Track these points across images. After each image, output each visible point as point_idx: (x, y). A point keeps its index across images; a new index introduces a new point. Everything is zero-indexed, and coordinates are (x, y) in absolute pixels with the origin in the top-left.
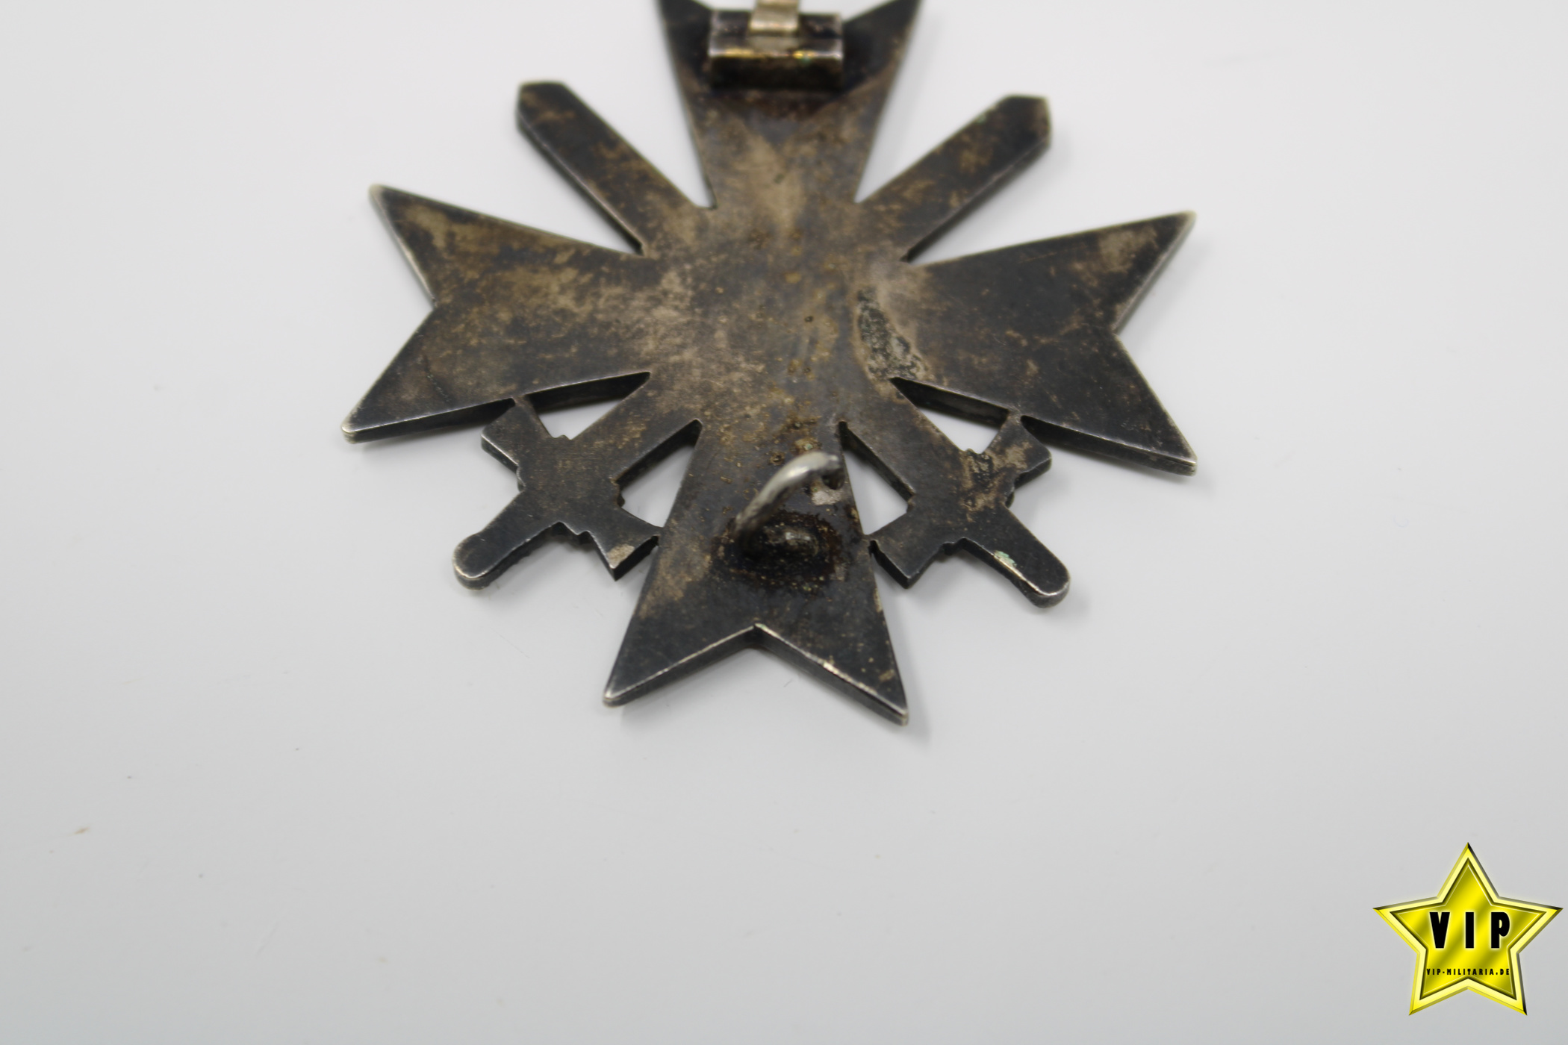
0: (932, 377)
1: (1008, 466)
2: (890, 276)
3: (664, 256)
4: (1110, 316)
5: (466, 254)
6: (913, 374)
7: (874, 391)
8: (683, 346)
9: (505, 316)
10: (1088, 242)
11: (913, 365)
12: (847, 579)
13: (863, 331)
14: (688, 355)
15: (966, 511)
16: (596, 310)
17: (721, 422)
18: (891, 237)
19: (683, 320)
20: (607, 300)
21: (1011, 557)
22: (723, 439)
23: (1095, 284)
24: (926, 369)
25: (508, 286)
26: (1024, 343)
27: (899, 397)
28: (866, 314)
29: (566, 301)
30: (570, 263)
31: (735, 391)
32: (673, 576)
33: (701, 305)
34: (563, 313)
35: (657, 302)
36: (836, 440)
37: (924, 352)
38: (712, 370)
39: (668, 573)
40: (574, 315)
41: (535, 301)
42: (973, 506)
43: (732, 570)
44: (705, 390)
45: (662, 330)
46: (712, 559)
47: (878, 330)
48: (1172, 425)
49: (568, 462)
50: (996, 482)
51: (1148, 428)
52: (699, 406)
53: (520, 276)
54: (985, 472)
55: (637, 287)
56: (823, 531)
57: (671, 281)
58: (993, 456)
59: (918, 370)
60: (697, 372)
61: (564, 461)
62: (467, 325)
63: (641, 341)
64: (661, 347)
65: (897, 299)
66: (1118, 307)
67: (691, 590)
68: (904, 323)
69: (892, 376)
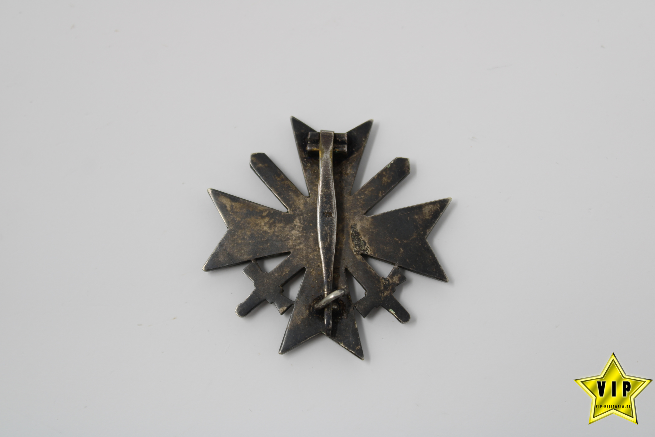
0: (372, 253)
1: (394, 282)
2: (361, 220)
3: (294, 213)
4: (425, 234)
5: (237, 212)
6: (367, 253)
7: (356, 258)
8: (300, 243)
9: (248, 233)
10: (419, 208)
11: (367, 250)
12: (347, 318)
13: (353, 238)
14: (301, 246)
15: (381, 296)
16: (274, 231)
17: (311, 268)
18: (361, 207)
19: (300, 235)
20: (278, 228)
21: (394, 311)
22: (312, 273)
23: (421, 223)
24: (371, 251)
25: (249, 223)
26: (400, 242)
27: (363, 260)
28: (353, 233)
29: (266, 228)
30: (267, 216)
31: (315, 258)
32: (298, 317)
33: (305, 230)
34: (265, 232)
35: (293, 229)
36: (344, 274)
37: (370, 245)
38: (309, 251)
39: (296, 316)
40: (269, 233)
41: (257, 228)
42: (383, 295)
43: (315, 315)
44: (307, 258)
45: (294, 238)
46: (309, 311)
47: (357, 238)
48: (442, 269)
49: (267, 281)
50: (390, 288)
51: (434, 270)
52: (305, 263)
53: (252, 219)
54: (387, 284)
55: (287, 224)
56: (340, 303)
57: (297, 222)
58: (390, 279)
59: (368, 251)
60: (304, 251)
61: (266, 280)
62: (238, 236)
63: (288, 242)
64: (294, 244)
65: (363, 228)
66: (427, 230)
67: (303, 321)
68: (365, 236)
69: (361, 253)
